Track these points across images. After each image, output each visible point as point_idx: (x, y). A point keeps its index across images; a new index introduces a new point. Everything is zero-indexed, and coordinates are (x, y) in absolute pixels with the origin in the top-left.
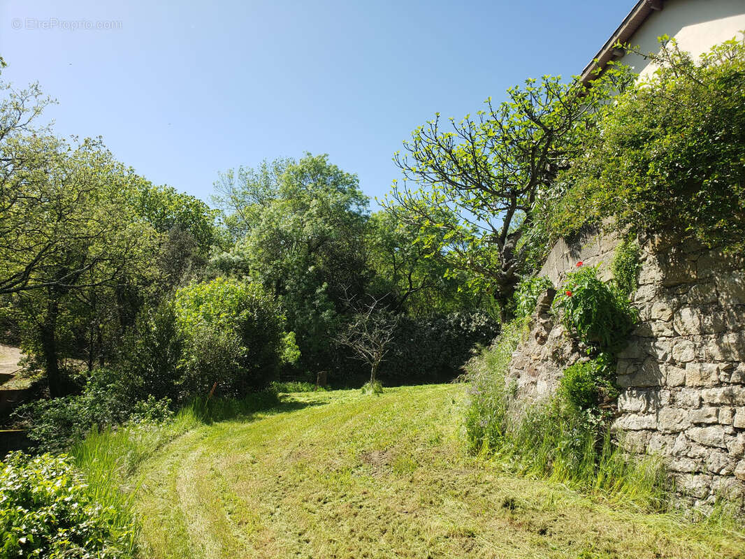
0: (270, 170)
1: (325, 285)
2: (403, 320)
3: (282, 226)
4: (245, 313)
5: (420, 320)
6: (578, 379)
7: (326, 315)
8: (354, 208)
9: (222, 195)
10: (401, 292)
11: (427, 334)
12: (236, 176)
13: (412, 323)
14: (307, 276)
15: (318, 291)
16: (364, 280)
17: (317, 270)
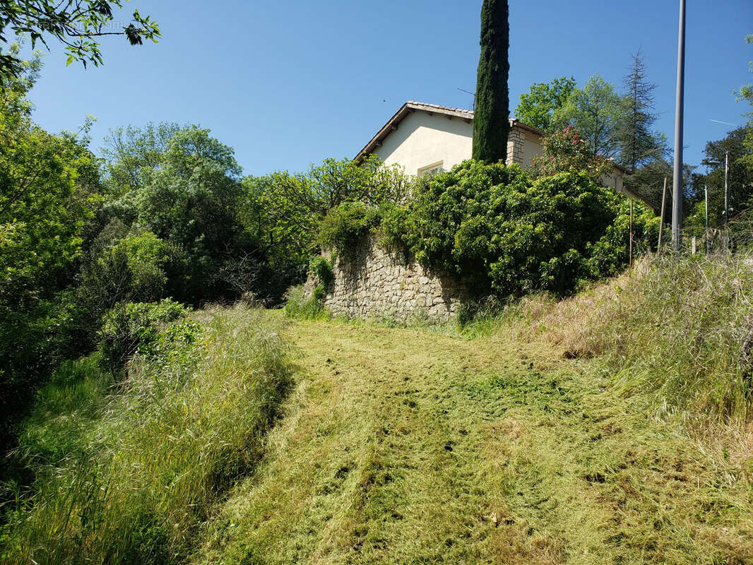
0: (156, 132)
1: (203, 236)
2: (264, 267)
3: (171, 187)
4: (166, 257)
5: (277, 268)
6: (318, 291)
7: (203, 259)
8: (228, 174)
9: (111, 149)
10: (264, 245)
11: (282, 278)
12: (124, 133)
13: (270, 270)
14: (188, 227)
15: (197, 240)
16: (233, 233)
17: (196, 223)
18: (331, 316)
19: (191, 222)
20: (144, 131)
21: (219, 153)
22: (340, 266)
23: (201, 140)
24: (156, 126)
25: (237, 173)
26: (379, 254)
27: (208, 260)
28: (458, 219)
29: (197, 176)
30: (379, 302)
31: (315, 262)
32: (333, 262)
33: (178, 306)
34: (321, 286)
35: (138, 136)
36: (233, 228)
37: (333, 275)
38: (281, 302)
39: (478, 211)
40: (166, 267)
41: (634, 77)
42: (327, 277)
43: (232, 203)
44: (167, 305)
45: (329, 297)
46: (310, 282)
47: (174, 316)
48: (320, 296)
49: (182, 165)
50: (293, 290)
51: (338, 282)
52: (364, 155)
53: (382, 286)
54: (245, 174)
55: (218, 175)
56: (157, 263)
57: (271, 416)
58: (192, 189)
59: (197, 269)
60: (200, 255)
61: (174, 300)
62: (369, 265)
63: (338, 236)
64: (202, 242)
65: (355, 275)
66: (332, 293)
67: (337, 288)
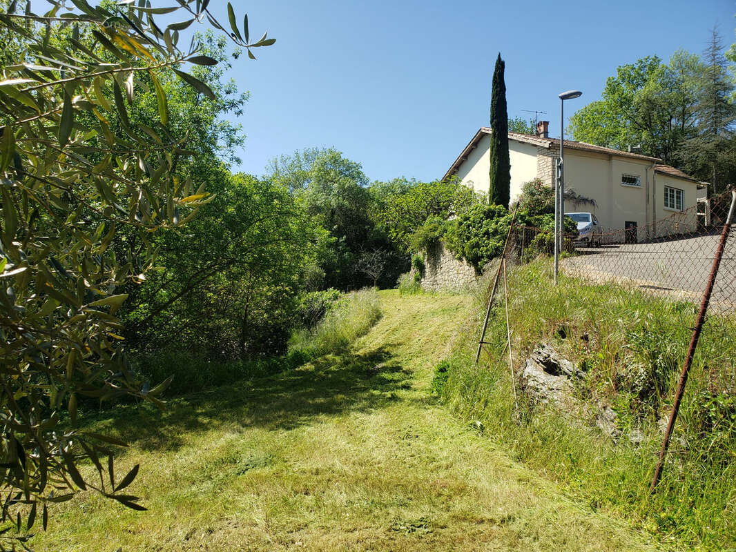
1: (345, 237)
6: (416, 277)
7: (346, 255)
8: (359, 186)
14: (333, 231)
15: (341, 241)
16: (366, 231)
17: (338, 228)
18: (424, 292)
19: (335, 227)
20: (293, 156)
21: (352, 171)
22: (427, 260)
23: (336, 160)
24: (301, 152)
25: (366, 184)
26: (446, 252)
27: (350, 256)
28: (468, 239)
29: (336, 191)
30: (447, 282)
31: (414, 259)
32: (424, 258)
33: (337, 292)
34: (418, 273)
35: (289, 162)
36: (366, 227)
37: (424, 266)
38: (396, 284)
39: (476, 235)
40: (323, 266)
41: (711, 50)
42: (421, 268)
43: (365, 206)
44: (331, 292)
45: (422, 280)
46: (412, 271)
47: (336, 298)
48: (418, 280)
49: (324, 183)
50: (404, 276)
51: (427, 270)
52: (447, 177)
53: (448, 272)
54: (372, 181)
55: (351, 188)
56: (318, 264)
57: (373, 323)
58: (333, 202)
59: (343, 262)
60: (344, 252)
61: (334, 289)
62: (442, 260)
63: (424, 243)
64: (345, 242)
65: (435, 266)
66: (424, 277)
67: (427, 274)
